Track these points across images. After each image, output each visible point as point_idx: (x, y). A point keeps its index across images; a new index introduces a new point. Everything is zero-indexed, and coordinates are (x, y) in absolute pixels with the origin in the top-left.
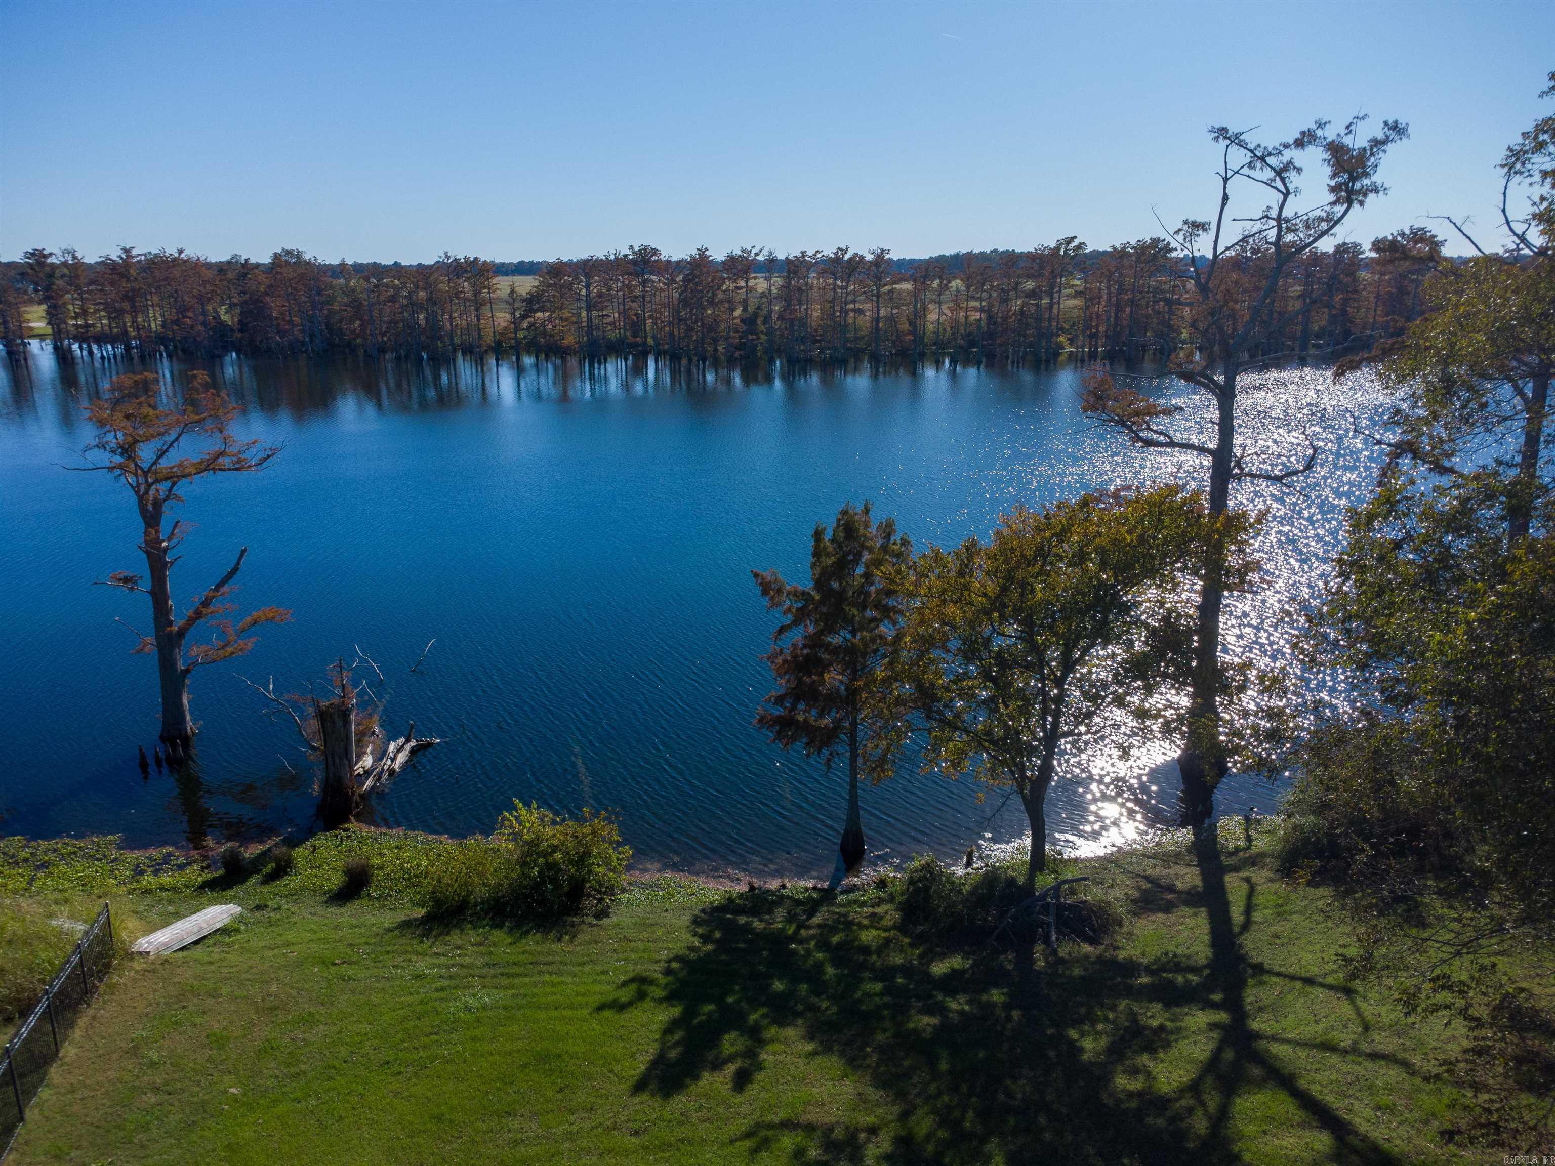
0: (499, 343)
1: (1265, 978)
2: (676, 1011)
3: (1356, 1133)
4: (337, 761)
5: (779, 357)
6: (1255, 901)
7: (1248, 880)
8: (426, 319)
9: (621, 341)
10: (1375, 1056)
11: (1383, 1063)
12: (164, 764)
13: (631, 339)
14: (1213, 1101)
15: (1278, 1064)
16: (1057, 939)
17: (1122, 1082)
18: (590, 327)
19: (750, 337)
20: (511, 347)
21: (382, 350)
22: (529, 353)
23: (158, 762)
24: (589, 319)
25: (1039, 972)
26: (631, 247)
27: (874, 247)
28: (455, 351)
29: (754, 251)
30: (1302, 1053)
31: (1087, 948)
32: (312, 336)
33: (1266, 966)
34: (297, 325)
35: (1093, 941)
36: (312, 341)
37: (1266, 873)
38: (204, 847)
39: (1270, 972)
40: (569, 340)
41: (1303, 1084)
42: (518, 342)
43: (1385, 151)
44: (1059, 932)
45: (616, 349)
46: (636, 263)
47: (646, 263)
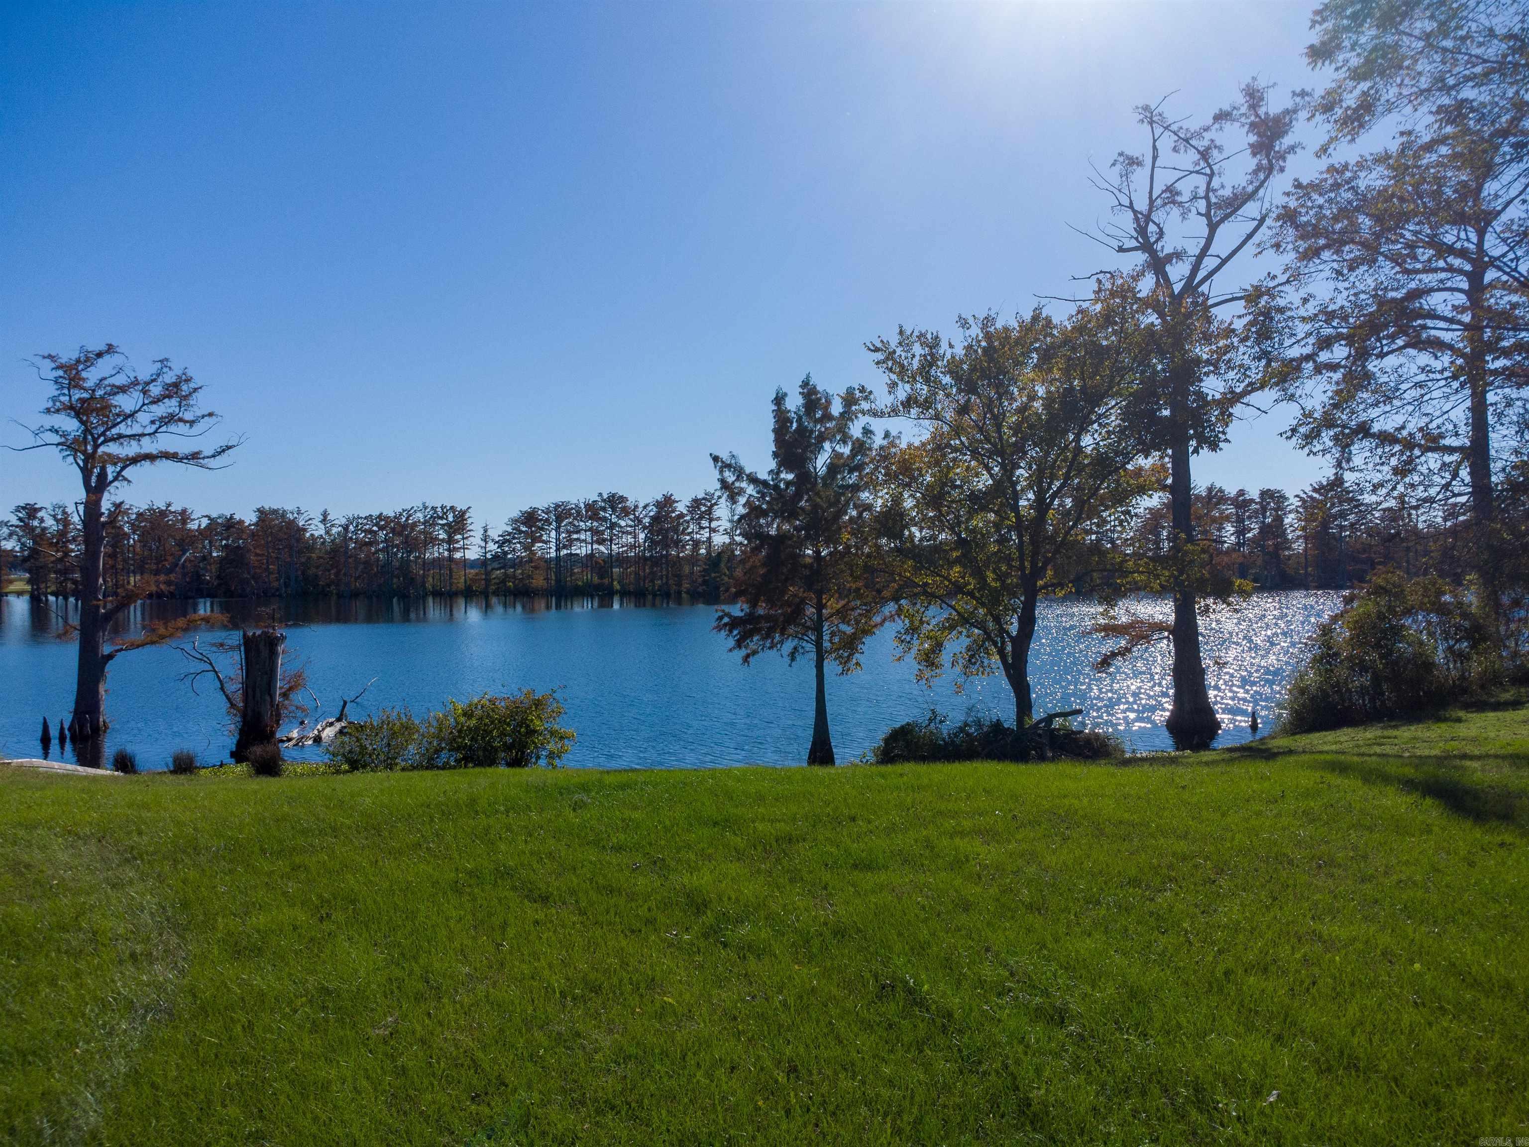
0: (469, 588)
8: (400, 565)
9: (589, 583)
12: (68, 740)
13: (596, 580)
18: (558, 567)
19: (713, 575)
20: (480, 591)
21: (355, 594)
22: (498, 596)
23: (62, 738)
28: (426, 594)
32: (287, 583)
34: (272, 573)
36: (286, 587)
40: (539, 581)
42: (489, 582)
45: (583, 592)
46: (604, 509)
47: (614, 510)
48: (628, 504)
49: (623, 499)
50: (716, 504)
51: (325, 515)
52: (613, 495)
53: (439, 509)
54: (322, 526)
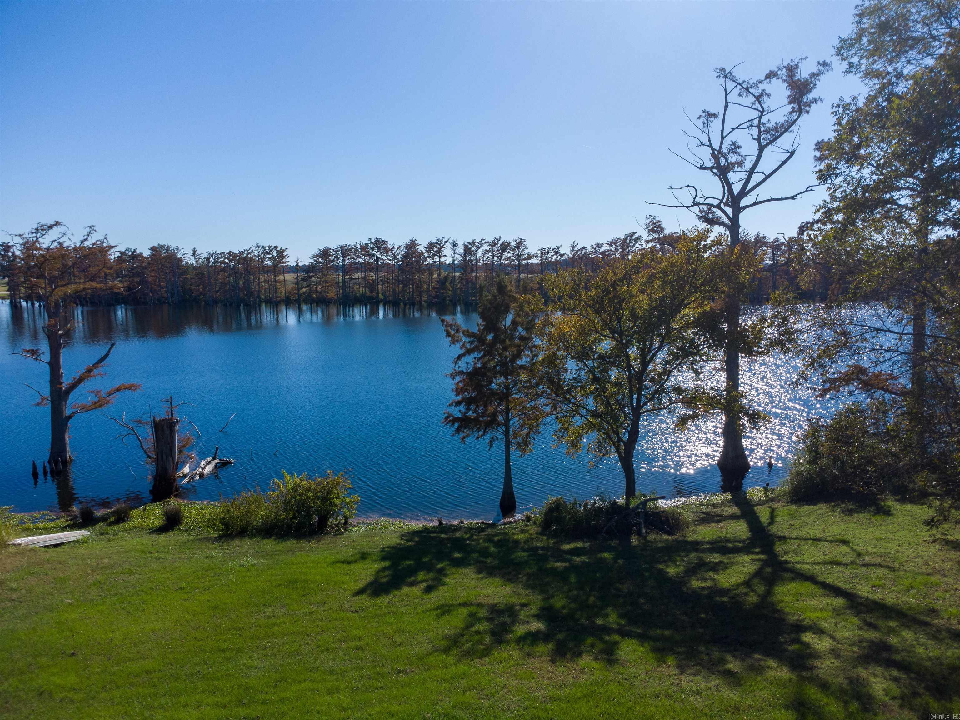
0: (288, 298)
1: (788, 540)
2: (387, 564)
3: (861, 597)
4: (164, 457)
5: (460, 304)
6: (775, 514)
7: (770, 507)
8: (244, 284)
9: (363, 295)
10: (866, 565)
11: (873, 568)
12: (49, 474)
13: (368, 294)
14: (761, 589)
15: (801, 572)
16: (646, 532)
17: (696, 584)
18: (344, 286)
19: (442, 291)
20: (295, 300)
21: (216, 302)
22: (306, 303)
23: (45, 473)
24: (344, 280)
25: (635, 546)
26: (370, 239)
27: (516, 238)
28: (260, 302)
29: (444, 240)
30: (817, 568)
31: (666, 537)
32: (173, 295)
33: (787, 536)
34: (163, 288)
35: (669, 533)
36: (172, 297)
37: (781, 504)
38: (69, 511)
39: (791, 538)
40: (332, 294)
41: (821, 578)
42: (300, 296)
43: (819, 80)
44: (647, 528)
45: (360, 301)
46: (373, 249)
47: (379, 248)
48: (388, 245)
49: (384, 242)
50: (443, 247)
51: (194, 251)
52: (378, 240)
53: (267, 248)
54: (193, 258)
